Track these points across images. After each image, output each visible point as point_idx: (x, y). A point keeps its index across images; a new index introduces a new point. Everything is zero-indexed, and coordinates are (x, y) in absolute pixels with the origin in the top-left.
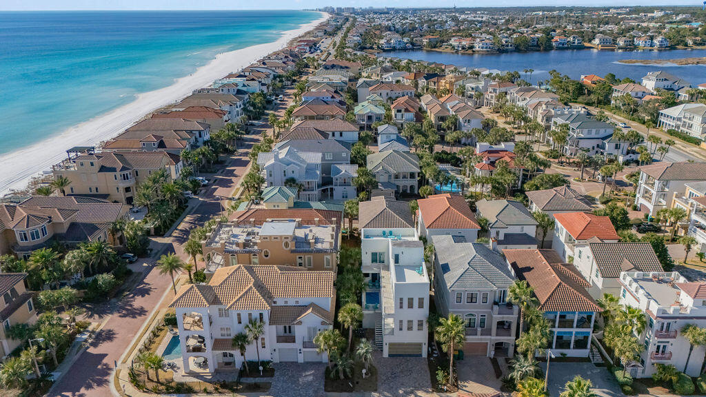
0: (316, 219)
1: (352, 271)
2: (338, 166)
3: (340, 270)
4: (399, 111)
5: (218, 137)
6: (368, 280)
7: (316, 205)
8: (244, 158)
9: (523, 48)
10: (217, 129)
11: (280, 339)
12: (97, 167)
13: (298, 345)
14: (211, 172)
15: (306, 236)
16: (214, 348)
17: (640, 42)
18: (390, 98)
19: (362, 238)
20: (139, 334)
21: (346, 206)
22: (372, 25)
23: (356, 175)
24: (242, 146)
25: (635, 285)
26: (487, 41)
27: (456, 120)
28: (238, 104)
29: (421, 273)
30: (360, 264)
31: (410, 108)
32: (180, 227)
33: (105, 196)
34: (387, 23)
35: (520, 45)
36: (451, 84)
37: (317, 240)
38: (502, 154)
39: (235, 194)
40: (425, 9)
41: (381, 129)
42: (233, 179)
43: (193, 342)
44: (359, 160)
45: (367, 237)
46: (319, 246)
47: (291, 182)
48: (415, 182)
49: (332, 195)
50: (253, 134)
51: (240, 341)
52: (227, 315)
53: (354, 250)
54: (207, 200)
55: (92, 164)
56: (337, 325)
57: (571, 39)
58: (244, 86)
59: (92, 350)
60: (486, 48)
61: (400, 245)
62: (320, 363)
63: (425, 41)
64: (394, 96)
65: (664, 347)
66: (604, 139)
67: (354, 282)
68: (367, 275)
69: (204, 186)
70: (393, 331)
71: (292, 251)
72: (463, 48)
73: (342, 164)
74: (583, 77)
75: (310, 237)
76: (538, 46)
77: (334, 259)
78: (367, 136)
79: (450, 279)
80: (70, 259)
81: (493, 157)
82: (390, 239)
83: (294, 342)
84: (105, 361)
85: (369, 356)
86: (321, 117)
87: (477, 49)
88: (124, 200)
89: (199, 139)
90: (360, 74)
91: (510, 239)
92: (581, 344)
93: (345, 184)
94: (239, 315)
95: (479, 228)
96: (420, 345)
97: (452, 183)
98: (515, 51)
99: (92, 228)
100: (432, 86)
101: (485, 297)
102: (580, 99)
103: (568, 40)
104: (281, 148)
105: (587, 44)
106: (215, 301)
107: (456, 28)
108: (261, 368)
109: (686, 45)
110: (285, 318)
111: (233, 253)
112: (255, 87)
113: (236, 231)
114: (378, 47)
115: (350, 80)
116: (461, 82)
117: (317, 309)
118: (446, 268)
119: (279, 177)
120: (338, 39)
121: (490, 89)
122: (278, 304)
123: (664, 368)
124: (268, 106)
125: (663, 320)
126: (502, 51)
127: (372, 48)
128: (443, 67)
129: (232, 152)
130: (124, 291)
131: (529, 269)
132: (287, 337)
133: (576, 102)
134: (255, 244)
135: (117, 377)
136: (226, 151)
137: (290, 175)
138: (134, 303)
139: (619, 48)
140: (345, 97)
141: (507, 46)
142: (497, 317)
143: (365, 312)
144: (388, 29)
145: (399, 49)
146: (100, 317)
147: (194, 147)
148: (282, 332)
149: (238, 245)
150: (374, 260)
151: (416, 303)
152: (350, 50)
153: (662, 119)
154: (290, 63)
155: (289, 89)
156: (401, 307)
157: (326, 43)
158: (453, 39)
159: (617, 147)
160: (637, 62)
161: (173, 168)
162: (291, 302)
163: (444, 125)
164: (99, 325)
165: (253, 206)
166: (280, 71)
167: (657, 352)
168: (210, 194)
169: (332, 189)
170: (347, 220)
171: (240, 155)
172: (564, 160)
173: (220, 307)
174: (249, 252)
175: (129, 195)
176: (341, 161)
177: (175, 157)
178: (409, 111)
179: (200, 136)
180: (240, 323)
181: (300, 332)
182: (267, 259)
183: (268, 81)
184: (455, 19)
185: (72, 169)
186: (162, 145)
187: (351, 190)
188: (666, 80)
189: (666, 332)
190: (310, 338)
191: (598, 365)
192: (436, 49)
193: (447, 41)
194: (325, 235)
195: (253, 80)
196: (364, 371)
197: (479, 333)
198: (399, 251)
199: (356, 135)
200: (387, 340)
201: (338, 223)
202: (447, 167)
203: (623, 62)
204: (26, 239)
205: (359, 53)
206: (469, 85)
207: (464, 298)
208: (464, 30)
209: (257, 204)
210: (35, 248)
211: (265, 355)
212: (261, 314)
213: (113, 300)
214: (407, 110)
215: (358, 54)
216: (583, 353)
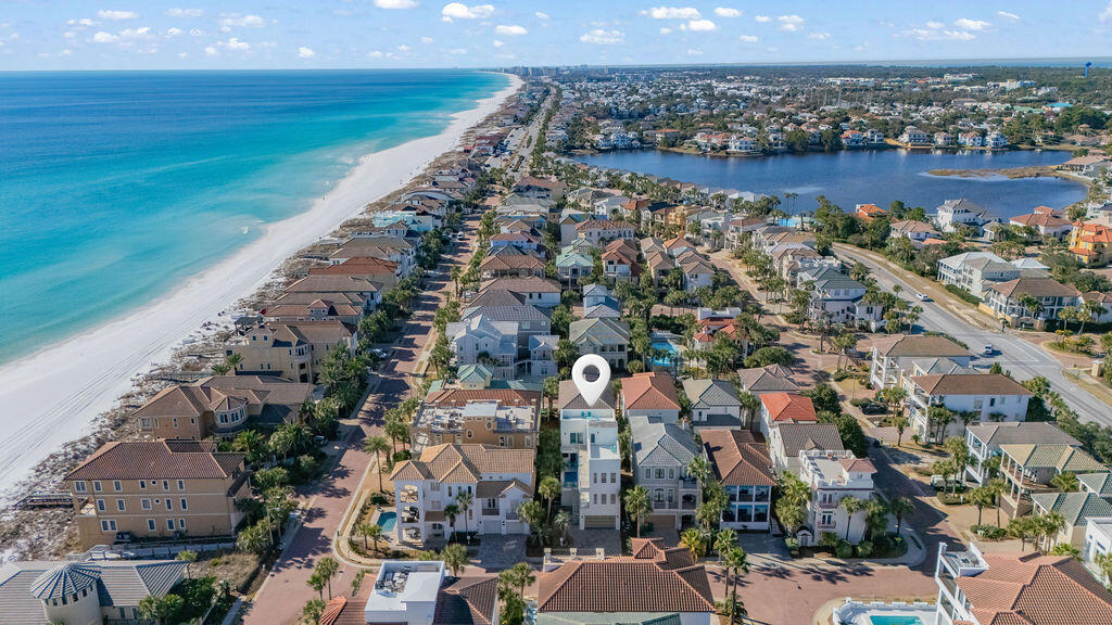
0: (517, 400)
1: (552, 451)
2: (537, 337)
3: (540, 451)
4: (611, 263)
5: (392, 297)
6: (567, 460)
7: (516, 385)
8: (423, 324)
9: (800, 148)
10: (389, 288)
11: (485, 512)
12: (270, 342)
13: (501, 517)
14: (386, 342)
15: (507, 417)
16: (427, 519)
17: (966, 140)
18: (603, 239)
19: (561, 419)
20: (347, 512)
21: (546, 384)
22: (585, 105)
23: (557, 348)
24: (419, 307)
25: (808, 461)
26: (747, 139)
27: (681, 274)
28: (410, 250)
29: (615, 452)
30: (560, 445)
31: (624, 260)
32: (364, 408)
33: (279, 373)
34: (606, 102)
35: (793, 144)
36: (683, 217)
37: (518, 421)
38: (726, 322)
39: (419, 369)
40: (665, 70)
41: (587, 289)
42: (414, 350)
43: (406, 515)
44: (559, 329)
45: (565, 418)
46: (520, 427)
47: (483, 357)
48: (624, 356)
49: (529, 371)
50: (429, 289)
51: (452, 511)
52: (438, 489)
53: (553, 431)
54: (390, 377)
55: (266, 338)
56: (537, 497)
57: (868, 134)
58: (414, 222)
59: (307, 525)
60: (746, 148)
61: (596, 425)
62: (521, 535)
63: (659, 137)
64: (607, 236)
65: (829, 517)
66: (854, 300)
67: (553, 462)
68: (566, 455)
69: (382, 359)
70: (588, 506)
71: (495, 432)
72: (713, 149)
73: (540, 334)
74: (858, 207)
75: (511, 418)
76: (821, 143)
77: (534, 439)
78: (571, 296)
79: (640, 456)
80: (274, 441)
81: (714, 326)
82: (588, 420)
83: (498, 514)
84: (323, 533)
85: (566, 525)
86: (515, 274)
87: (733, 149)
88: (298, 378)
89: (372, 302)
90: (564, 198)
91: (713, 420)
92: (761, 517)
93: (544, 357)
94: (450, 488)
95: (680, 409)
96: (612, 518)
97: (664, 357)
98: (787, 152)
99: (285, 410)
100: (659, 220)
101: (672, 472)
102: (850, 239)
103: (865, 135)
104: (471, 316)
105: (891, 142)
106: (429, 476)
107: (707, 112)
108: (469, 537)
109: (1033, 143)
110: (490, 491)
111: (438, 433)
112: (428, 223)
113: (439, 412)
114: (592, 146)
115: (551, 210)
116: (695, 217)
117: (520, 484)
118: (638, 447)
119: (471, 352)
120: (534, 130)
121: (732, 228)
122: (484, 479)
123: (828, 535)
124: (444, 248)
125: (825, 492)
126: (768, 153)
127: (583, 147)
128: (678, 186)
129: (407, 316)
130: (322, 473)
131: (718, 448)
132: (492, 510)
133: (845, 242)
134: (459, 424)
135: (338, 546)
136: (401, 313)
137: (483, 348)
138: (335, 485)
139: (937, 148)
140: (544, 236)
141: (776, 145)
142: (683, 492)
143: (564, 489)
144: (608, 113)
145: (622, 149)
146: (307, 497)
147: (367, 312)
148: (486, 507)
149: (443, 425)
150: (573, 441)
151: (608, 479)
152: (551, 154)
153: (942, 270)
154: (470, 180)
155: (469, 219)
156: (595, 481)
157: (517, 137)
158: (699, 135)
159: (869, 311)
160: (953, 173)
161: (349, 339)
162: (496, 478)
163: (666, 280)
164: (307, 504)
165: (447, 386)
166: (457, 195)
167: (824, 522)
168: (390, 369)
169: (529, 364)
170: (546, 399)
171: (418, 319)
172: (806, 325)
173: (432, 481)
174: (454, 432)
175: (303, 372)
176: (539, 331)
177: (350, 327)
178: (623, 263)
179: (372, 298)
180: (450, 495)
181: (503, 505)
182: (470, 438)
183: (442, 212)
184: (708, 93)
185: (244, 344)
186: (332, 311)
187: (552, 364)
188: (966, 211)
189: (828, 502)
190: (513, 510)
191: (774, 536)
192: (675, 149)
193: (692, 136)
194: (524, 416)
195: (424, 213)
196: (562, 539)
197: (667, 506)
198: (594, 430)
199: (557, 297)
200: (583, 513)
201: (538, 404)
202: (666, 334)
203: (934, 173)
204: (226, 421)
205: (564, 160)
206: (706, 221)
207: (653, 473)
208: (718, 115)
209: (451, 383)
210: (237, 429)
211: (472, 526)
212: (470, 488)
213: (315, 482)
214: (620, 262)
215: (563, 162)
216: (764, 525)
